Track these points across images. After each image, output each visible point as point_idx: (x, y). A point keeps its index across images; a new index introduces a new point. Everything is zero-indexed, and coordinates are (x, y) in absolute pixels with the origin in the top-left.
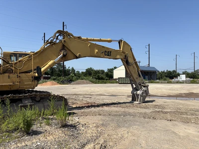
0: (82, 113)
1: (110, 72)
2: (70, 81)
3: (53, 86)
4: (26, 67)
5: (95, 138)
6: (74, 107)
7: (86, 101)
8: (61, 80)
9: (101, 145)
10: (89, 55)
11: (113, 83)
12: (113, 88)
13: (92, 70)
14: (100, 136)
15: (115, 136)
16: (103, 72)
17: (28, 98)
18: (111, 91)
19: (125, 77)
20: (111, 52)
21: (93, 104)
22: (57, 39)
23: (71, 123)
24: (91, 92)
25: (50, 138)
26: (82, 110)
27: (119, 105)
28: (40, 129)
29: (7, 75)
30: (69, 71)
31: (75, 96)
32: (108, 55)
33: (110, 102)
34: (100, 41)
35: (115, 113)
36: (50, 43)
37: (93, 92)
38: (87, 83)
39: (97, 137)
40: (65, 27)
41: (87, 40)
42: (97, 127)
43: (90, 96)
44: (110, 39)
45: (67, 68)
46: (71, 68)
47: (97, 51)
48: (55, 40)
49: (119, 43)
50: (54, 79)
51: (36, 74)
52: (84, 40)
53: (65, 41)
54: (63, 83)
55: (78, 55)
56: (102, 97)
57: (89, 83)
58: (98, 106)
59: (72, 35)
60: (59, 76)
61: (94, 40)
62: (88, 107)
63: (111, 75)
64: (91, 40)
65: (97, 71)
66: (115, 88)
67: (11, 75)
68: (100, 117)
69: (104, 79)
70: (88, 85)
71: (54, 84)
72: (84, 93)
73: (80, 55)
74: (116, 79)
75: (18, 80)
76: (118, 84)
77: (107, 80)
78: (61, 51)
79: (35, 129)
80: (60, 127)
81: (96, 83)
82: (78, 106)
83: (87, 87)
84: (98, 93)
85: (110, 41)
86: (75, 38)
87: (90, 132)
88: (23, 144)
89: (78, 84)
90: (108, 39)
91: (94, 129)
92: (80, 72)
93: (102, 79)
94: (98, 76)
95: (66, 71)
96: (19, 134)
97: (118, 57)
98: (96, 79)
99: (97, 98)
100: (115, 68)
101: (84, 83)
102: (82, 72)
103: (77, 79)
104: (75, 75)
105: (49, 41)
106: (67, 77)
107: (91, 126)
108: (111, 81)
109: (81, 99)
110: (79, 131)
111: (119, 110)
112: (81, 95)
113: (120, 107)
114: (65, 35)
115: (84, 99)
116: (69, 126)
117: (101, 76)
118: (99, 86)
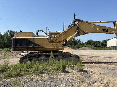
0: (88, 66)
1: (104, 42)
2: (78, 48)
3: (68, 50)
4: (59, 39)
5: (101, 80)
6: (83, 62)
7: (90, 59)
8: (73, 47)
9: (105, 84)
10: (93, 32)
11: (107, 50)
12: (107, 53)
13: (92, 41)
14: (103, 80)
15: (113, 81)
16: (99, 42)
17: (60, 55)
18: (106, 54)
19: (116, 46)
20: (108, 29)
21: (95, 62)
22: (74, 24)
23: (84, 70)
24: (92, 55)
25: (75, 76)
26: (89, 65)
27: (114, 64)
28: (69, 71)
29: (51, 43)
30: (77, 41)
31: (82, 56)
32: (106, 31)
33: (107, 61)
34: (100, 23)
35: (111, 68)
36: (71, 26)
37: (93, 55)
38: (89, 49)
39: (102, 80)
40: (75, 16)
41: (92, 23)
42: (101, 74)
43: (92, 57)
44: (107, 21)
45: (76, 40)
46: (78, 40)
47: (98, 29)
48: (73, 25)
49: (114, 23)
50: (69, 46)
51: (64, 43)
52: (90, 23)
53: (78, 25)
54: (74, 48)
55: (86, 32)
56: (100, 58)
57: (90, 49)
58: (98, 63)
59: (83, 21)
60: (71, 44)
61: (96, 23)
62: (92, 63)
63: (105, 44)
64: (94, 23)
65: (95, 41)
66: (109, 53)
67: (53, 43)
68: (101, 69)
69: (100, 47)
70: (90, 50)
71: (69, 49)
72: (87, 55)
73: (87, 32)
74: (109, 47)
75: (56, 46)
76: (111, 50)
77: (102, 47)
78: (76, 30)
79: (66, 70)
80: (79, 71)
81: (94, 49)
82: (85, 62)
83: (89, 51)
84: (97, 55)
85: (107, 22)
86: (84, 22)
87: (97, 77)
88: (63, 76)
89: (83, 49)
90: (106, 21)
91: (99, 75)
92: (84, 42)
93: (99, 46)
94: (96, 45)
95: (75, 41)
96: (60, 71)
97: (113, 32)
98: (95, 47)
99: (97, 58)
100: (109, 40)
101: (86, 49)
102: (85, 42)
103: (82, 46)
104: (81, 44)
105: (70, 25)
106: (76, 45)
107: (97, 73)
108: (106, 48)
109: (86, 58)
110: (90, 75)
111: (114, 67)
112: (86, 56)
113: (115, 65)
114: (79, 21)
115: (88, 58)
116: (84, 71)
117: (98, 45)
118: (97, 51)
